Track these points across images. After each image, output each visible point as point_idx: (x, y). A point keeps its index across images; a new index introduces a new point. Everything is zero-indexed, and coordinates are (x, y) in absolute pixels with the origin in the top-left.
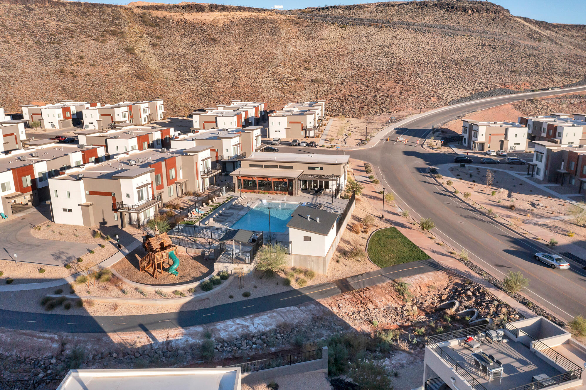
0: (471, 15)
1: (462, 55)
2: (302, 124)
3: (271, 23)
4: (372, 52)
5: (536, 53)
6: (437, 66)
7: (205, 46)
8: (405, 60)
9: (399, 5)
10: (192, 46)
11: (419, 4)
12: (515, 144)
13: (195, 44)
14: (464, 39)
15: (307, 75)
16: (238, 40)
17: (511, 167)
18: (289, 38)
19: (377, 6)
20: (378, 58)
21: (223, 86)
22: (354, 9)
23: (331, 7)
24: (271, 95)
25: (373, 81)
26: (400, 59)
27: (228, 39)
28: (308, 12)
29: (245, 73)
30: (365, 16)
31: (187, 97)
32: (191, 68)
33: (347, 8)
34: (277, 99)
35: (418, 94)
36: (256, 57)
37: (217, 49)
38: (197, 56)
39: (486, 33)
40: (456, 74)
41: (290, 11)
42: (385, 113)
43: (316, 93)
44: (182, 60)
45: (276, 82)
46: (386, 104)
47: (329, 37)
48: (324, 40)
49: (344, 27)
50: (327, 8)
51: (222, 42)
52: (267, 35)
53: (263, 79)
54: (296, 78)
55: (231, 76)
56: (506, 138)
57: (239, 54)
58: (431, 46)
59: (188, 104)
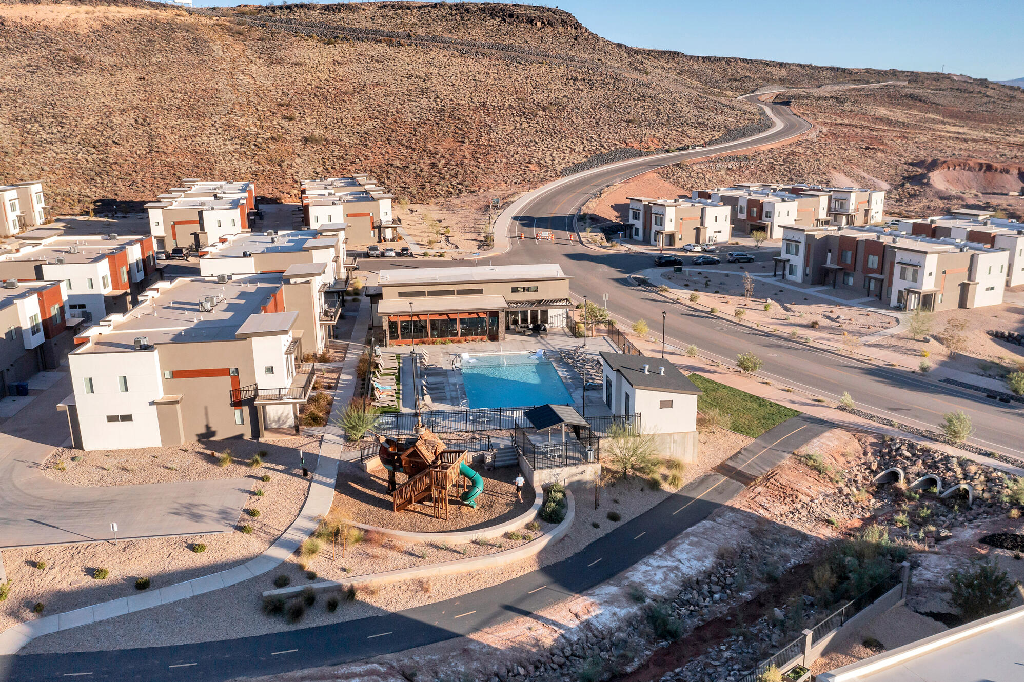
0: (542, 30)
1: (547, 95)
2: (372, 218)
3: (187, 31)
4: (399, 89)
5: (651, 92)
6: (515, 112)
7: (64, 72)
8: (460, 102)
9: (420, 7)
10: (34, 73)
11: (454, 8)
12: (716, 232)
13: (38, 68)
14: (542, 69)
15: (292, 130)
16: (130, 61)
17: (741, 268)
18: (233, 61)
19: (381, 8)
20: (412, 98)
21: (129, 153)
22: (339, 11)
23: (296, 5)
24: (236, 168)
25: (418, 138)
26: (451, 100)
27: (108, 60)
28: (252, 14)
29: (168, 126)
30: (364, 24)
31: (61, 176)
32: (47, 118)
33: (327, 8)
34: (251, 176)
35: (504, 160)
36: (179, 95)
37: (88, 78)
38: (51, 92)
39: (572, 59)
40: (549, 126)
41: (214, 9)
42: (466, 194)
43: (321, 162)
44: (19, 101)
45: (236, 144)
46: (460, 178)
47: (308, 61)
48: (301, 65)
49: (332, 43)
50: (289, 7)
51: (97, 65)
52: (185, 52)
53: (208, 137)
54: (275, 136)
55: (140, 132)
56: (702, 224)
57: (143, 89)
58: (495, 80)
59: (68, 189)
